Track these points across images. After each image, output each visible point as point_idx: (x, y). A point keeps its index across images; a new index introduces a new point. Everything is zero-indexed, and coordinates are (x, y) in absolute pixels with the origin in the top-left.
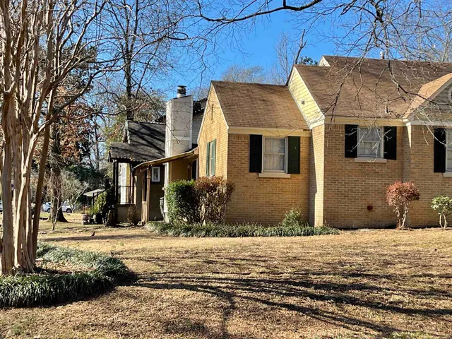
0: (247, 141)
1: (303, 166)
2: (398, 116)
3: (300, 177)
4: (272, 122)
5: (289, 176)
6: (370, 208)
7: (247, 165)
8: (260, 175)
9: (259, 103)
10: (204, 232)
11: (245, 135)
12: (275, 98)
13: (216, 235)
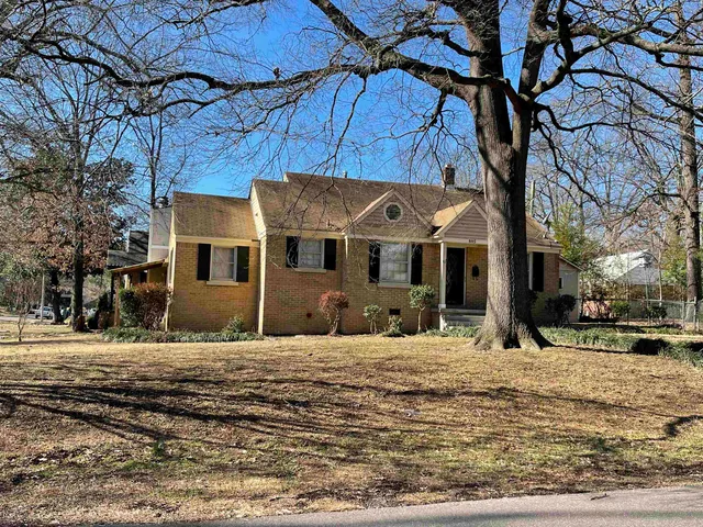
0: (196, 250)
1: (251, 276)
2: (339, 230)
3: (247, 285)
4: (221, 232)
5: (237, 284)
6: (309, 315)
7: (194, 273)
8: (208, 283)
9: (215, 213)
10: (134, 338)
11: (193, 244)
12: (233, 210)
13: (145, 341)
